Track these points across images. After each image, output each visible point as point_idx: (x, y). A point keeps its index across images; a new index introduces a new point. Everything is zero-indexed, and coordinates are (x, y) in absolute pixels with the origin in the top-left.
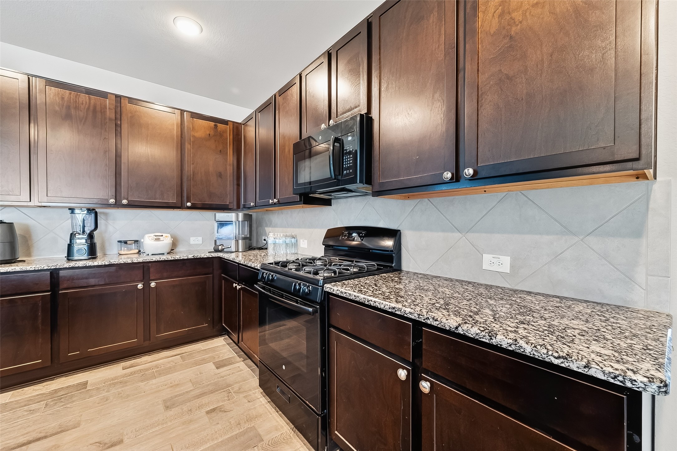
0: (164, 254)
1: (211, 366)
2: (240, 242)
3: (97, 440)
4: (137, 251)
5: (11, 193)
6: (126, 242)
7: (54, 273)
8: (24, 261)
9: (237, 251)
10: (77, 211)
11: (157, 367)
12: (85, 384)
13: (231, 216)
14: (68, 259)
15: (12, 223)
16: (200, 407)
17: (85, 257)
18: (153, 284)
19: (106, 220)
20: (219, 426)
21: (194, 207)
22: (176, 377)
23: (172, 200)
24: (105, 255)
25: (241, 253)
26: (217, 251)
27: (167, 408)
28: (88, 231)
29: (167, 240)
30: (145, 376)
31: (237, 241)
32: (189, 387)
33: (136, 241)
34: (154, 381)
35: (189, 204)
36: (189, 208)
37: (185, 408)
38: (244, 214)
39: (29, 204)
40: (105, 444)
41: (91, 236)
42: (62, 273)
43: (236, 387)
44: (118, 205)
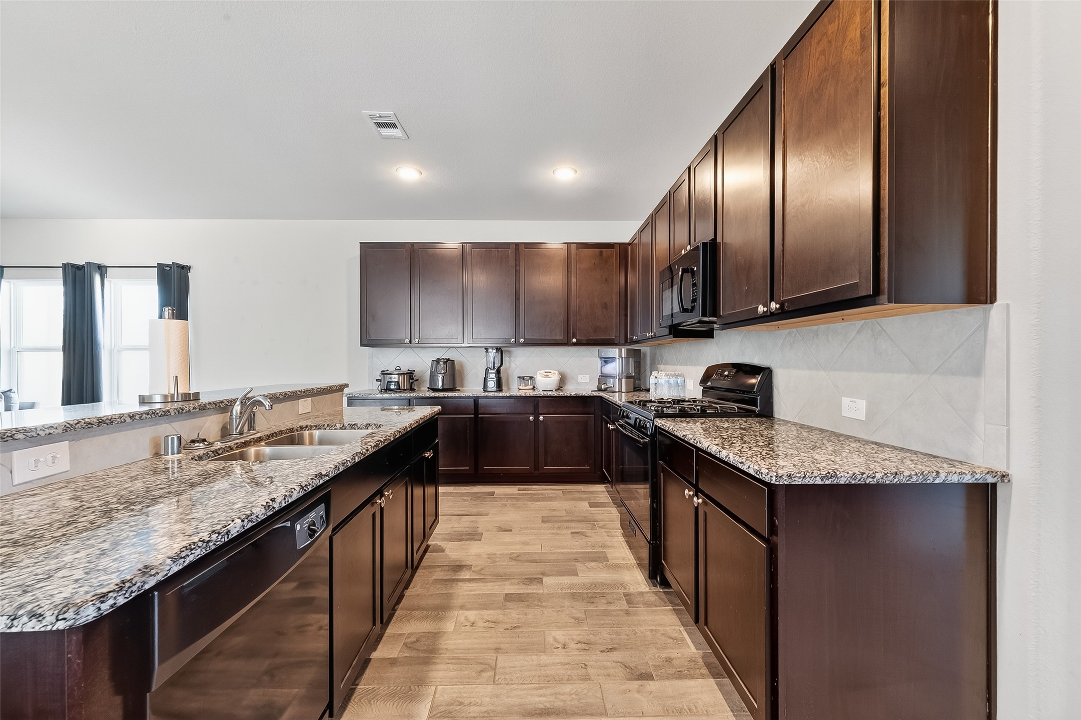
0: (552, 390)
1: (586, 504)
2: (623, 381)
3: (498, 526)
4: (532, 387)
5: (453, 337)
6: (523, 378)
7: (476, 400)
8: (460, 390)
9: (620, 391)
10: (490, 350)
11: (542, 494)
12: (494, 493)
13: (613, 352)
14: (484, 390)
15: (454, 360)
16: (567, 528)
17: (495, 389)
18: (541, 418)
19: (510, 357)
20: (577, 543)
21: (579, 344)
22: (555, 504)
23: (559, 337)
24: (509, 389)
25: (624, 394)
26: (600, 390)
27: (543, 522)
28: (497, 366)
29: (554, 378)
30: (534, 498)
31: (620, 380)
32: (563, 513)
33: (531, 378)
34: (538, 503)
35: (574, 340)
36: (575, 344)
37: (556, 525)
38: (627, 349)
39: (463, 345)
40: (502, 529)
41: (498, 372)
42: (480, 401)
43: (601, 524)
44: (517, 344)
